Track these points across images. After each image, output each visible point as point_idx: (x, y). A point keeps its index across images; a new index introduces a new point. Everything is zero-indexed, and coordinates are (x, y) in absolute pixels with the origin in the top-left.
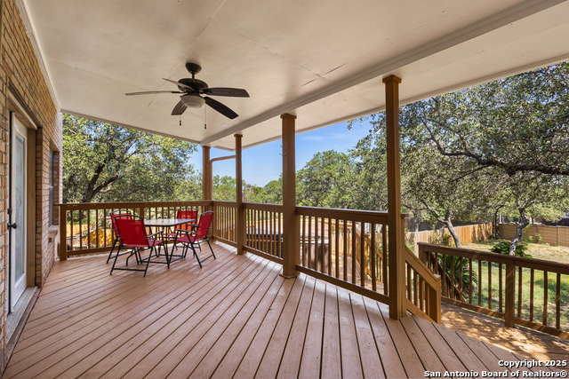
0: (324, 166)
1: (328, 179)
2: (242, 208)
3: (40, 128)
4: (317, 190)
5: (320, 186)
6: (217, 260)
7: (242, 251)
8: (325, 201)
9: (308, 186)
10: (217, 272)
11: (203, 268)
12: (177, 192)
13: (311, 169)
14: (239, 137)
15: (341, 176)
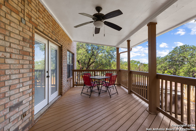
0: (180, 53)
1: (183, 59)
2: (130, 73)
3: (62, 46)
4: (176, 65)
5: (178, 63)
6: (119, 95)
7: (130, 92)
8: (181, 71)
9: (170, 63)
10: (116, 102)
11: (112, 98)
12: (112, 66)
13: (172, 55)
14: (129, 41)
15: (192, 57)
